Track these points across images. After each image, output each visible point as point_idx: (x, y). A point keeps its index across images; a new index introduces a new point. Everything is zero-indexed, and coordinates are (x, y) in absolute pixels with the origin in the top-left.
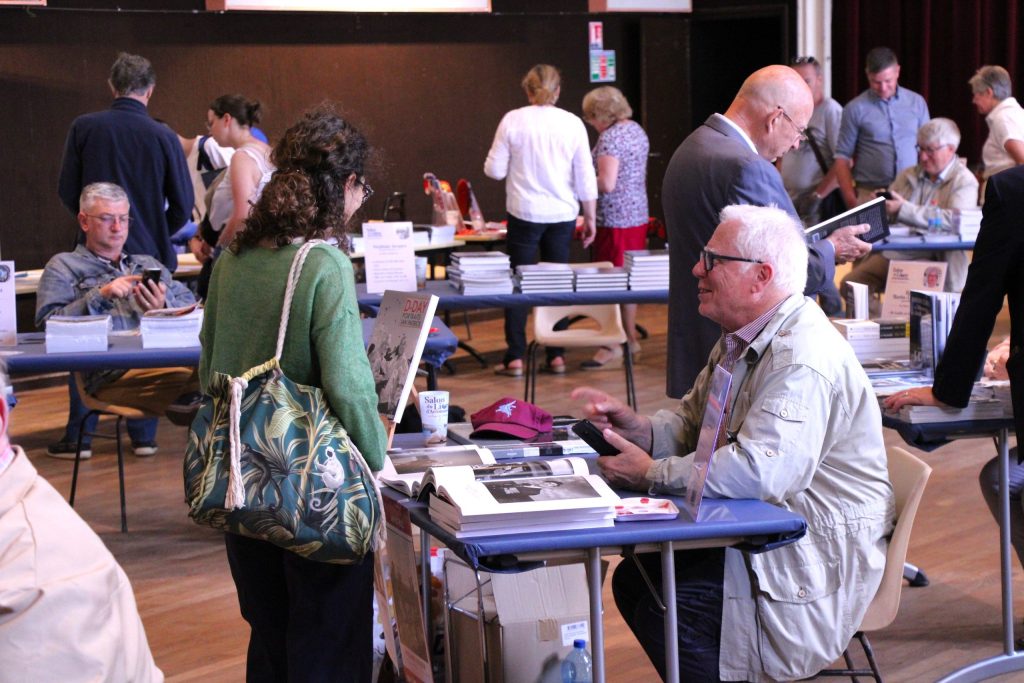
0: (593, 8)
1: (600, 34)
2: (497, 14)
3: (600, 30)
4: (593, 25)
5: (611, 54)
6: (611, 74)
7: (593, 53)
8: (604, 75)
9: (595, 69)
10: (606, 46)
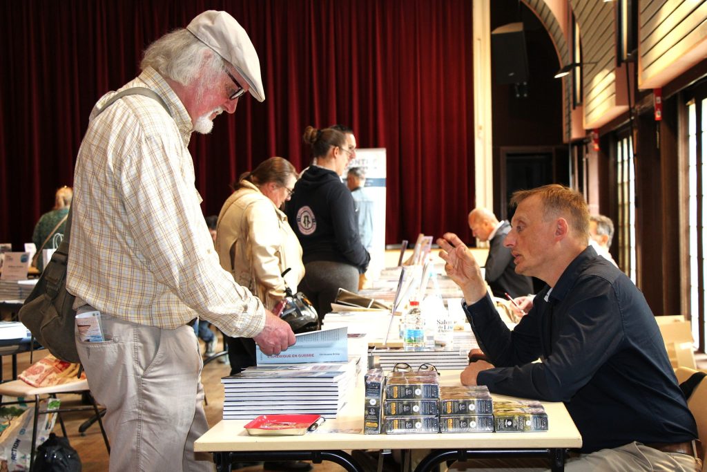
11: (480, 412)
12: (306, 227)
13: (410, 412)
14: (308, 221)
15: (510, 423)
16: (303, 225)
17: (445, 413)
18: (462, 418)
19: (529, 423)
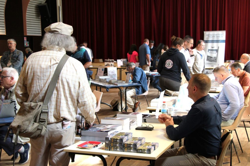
0: (25, 35)
1: (26, 39)
2: (7, 35)
3: (26, 38)
4: (25, 38)
5: (28, 42)
6: (28, 45)
7: (25, 42)
8: (27, 45)
9: (25, 44)
10: (27, 41)
11: (134, 147)
12: (169, 66)
13: (116, 146)
14: (169, 64)
15: (141, 151)
16: (167, 65)
17: (125, 147)
18: (129, 148)
19: (146, 151)
